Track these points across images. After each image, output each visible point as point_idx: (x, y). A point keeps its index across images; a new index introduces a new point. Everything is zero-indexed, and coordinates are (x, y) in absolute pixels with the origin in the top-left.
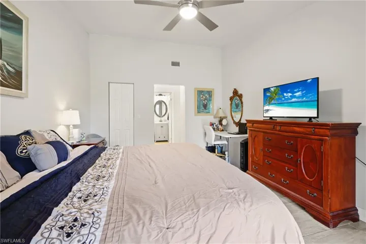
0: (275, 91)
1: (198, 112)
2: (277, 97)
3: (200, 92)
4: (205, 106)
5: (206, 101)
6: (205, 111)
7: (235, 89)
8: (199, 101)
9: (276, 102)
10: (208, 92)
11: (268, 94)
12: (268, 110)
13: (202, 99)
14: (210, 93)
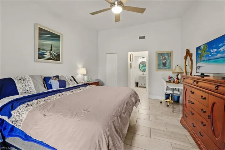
0: (204, 47)
1: (159, 69)
2: (205, 54)
3: (160, 55)
4: (164, 64)
5: (165, 60)
6: (164, 67)
7: (187, 50)
8: (159, 60)
9: (204, 59)
10: (167, 53)
11: (199, 52)
12: (199, 67)
13: (162, 59)
14: (169, 54)
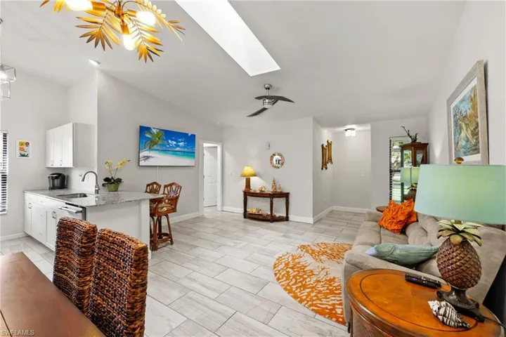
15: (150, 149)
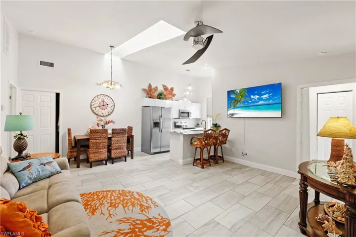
15: (235, 107)
